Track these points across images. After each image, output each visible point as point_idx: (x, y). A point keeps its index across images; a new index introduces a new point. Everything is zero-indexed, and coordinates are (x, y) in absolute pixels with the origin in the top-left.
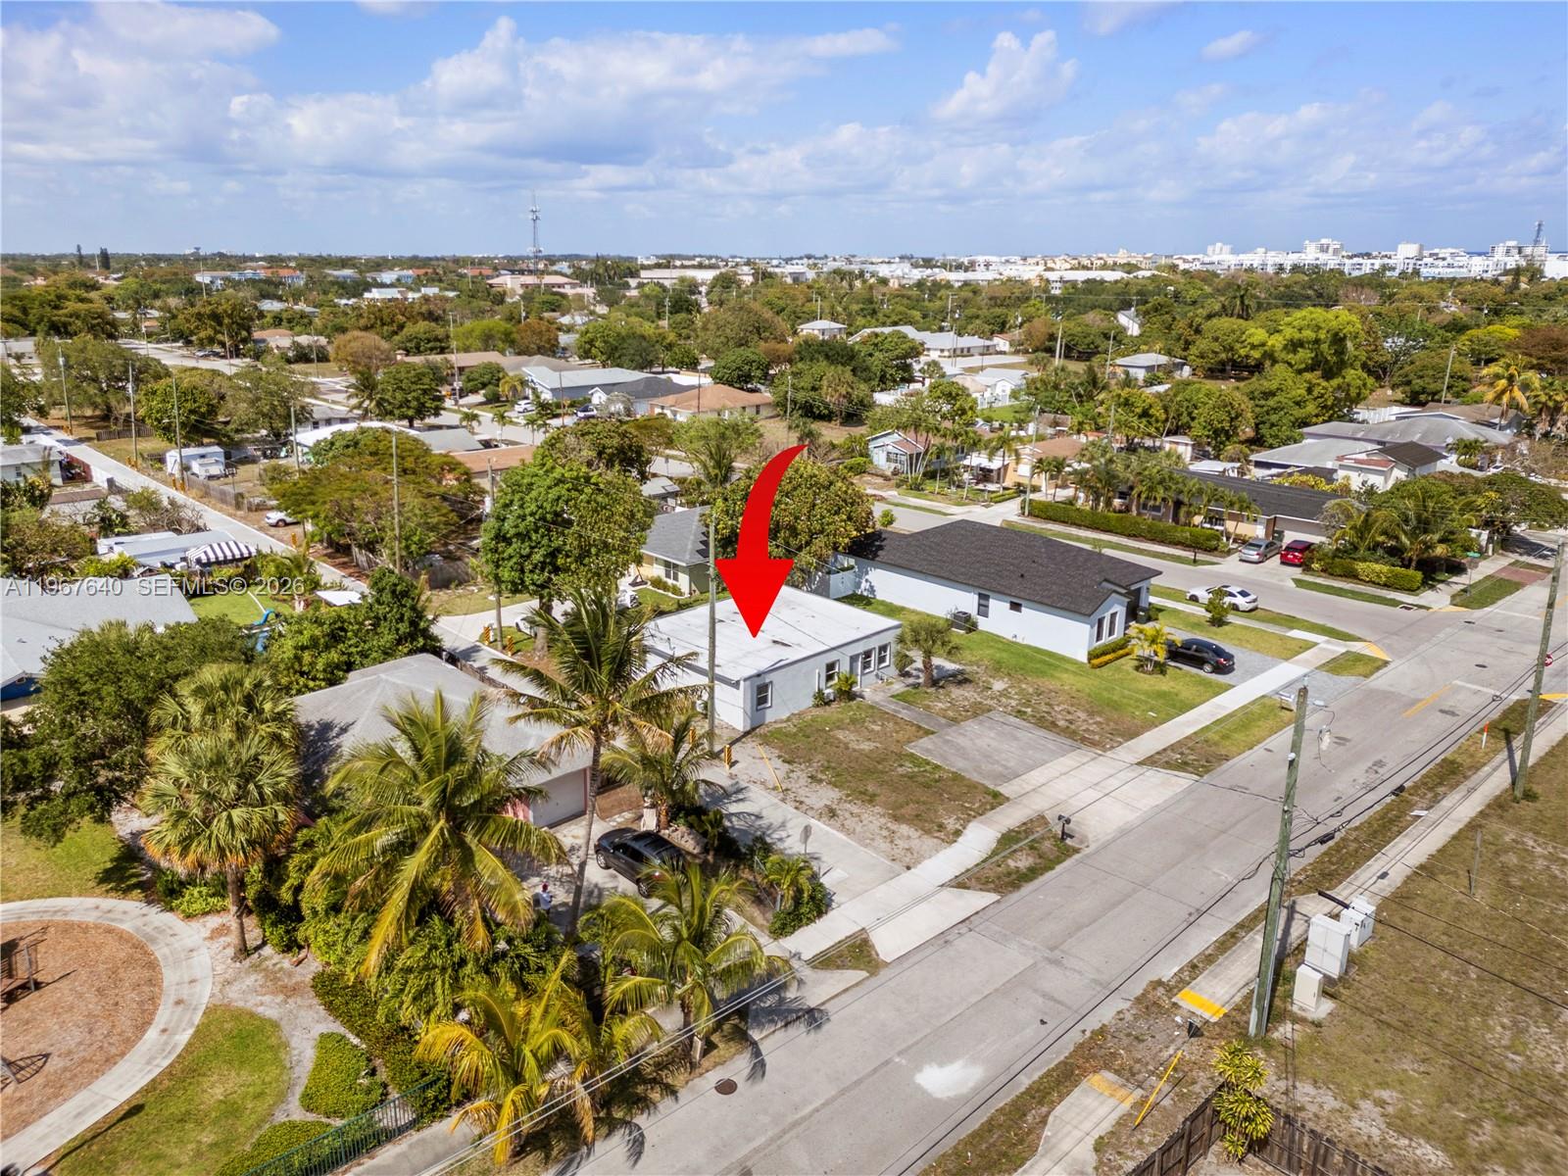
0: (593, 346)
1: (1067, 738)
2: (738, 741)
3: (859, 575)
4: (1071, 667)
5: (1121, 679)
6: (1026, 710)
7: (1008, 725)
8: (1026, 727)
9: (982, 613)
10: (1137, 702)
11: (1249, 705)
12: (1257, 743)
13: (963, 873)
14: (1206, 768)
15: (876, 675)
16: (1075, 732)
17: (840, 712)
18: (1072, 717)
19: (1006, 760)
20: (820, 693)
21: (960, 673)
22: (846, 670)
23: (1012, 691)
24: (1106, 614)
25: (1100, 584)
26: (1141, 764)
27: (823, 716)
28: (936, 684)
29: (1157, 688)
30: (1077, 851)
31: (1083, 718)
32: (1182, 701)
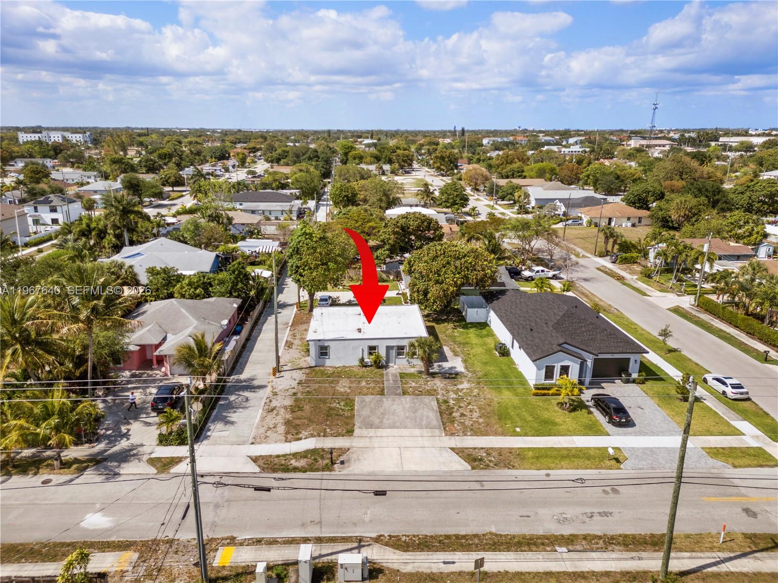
0: (589, 178)
1: (442, 422)
2: (301, 369)
3: (488, 312)
4: (521, 390)
5: (538, 406)
6: (452, 402)
7: (426, 405)
8: (433, 409)
9: (512, 347)
10: (521, 420)
11: (594, 448)
12: (549, 469)
13: (266, 456)
14: (487, 467)
15: (408, 361)
16: (453, 421)
17: (364, 372)
18: (468, 414)
19: (388, 419)
20: (362, 360)
21: (457, 374)
22: (382, 352)
23: (464, 391)
24: (556, 365)
25: (560, 345)
26: (452, 449)
27: (353, 371)
28: (433, 375)
29: (553, 418)
30: (331, 471)
31: (473, 416)
32: (550, 429)
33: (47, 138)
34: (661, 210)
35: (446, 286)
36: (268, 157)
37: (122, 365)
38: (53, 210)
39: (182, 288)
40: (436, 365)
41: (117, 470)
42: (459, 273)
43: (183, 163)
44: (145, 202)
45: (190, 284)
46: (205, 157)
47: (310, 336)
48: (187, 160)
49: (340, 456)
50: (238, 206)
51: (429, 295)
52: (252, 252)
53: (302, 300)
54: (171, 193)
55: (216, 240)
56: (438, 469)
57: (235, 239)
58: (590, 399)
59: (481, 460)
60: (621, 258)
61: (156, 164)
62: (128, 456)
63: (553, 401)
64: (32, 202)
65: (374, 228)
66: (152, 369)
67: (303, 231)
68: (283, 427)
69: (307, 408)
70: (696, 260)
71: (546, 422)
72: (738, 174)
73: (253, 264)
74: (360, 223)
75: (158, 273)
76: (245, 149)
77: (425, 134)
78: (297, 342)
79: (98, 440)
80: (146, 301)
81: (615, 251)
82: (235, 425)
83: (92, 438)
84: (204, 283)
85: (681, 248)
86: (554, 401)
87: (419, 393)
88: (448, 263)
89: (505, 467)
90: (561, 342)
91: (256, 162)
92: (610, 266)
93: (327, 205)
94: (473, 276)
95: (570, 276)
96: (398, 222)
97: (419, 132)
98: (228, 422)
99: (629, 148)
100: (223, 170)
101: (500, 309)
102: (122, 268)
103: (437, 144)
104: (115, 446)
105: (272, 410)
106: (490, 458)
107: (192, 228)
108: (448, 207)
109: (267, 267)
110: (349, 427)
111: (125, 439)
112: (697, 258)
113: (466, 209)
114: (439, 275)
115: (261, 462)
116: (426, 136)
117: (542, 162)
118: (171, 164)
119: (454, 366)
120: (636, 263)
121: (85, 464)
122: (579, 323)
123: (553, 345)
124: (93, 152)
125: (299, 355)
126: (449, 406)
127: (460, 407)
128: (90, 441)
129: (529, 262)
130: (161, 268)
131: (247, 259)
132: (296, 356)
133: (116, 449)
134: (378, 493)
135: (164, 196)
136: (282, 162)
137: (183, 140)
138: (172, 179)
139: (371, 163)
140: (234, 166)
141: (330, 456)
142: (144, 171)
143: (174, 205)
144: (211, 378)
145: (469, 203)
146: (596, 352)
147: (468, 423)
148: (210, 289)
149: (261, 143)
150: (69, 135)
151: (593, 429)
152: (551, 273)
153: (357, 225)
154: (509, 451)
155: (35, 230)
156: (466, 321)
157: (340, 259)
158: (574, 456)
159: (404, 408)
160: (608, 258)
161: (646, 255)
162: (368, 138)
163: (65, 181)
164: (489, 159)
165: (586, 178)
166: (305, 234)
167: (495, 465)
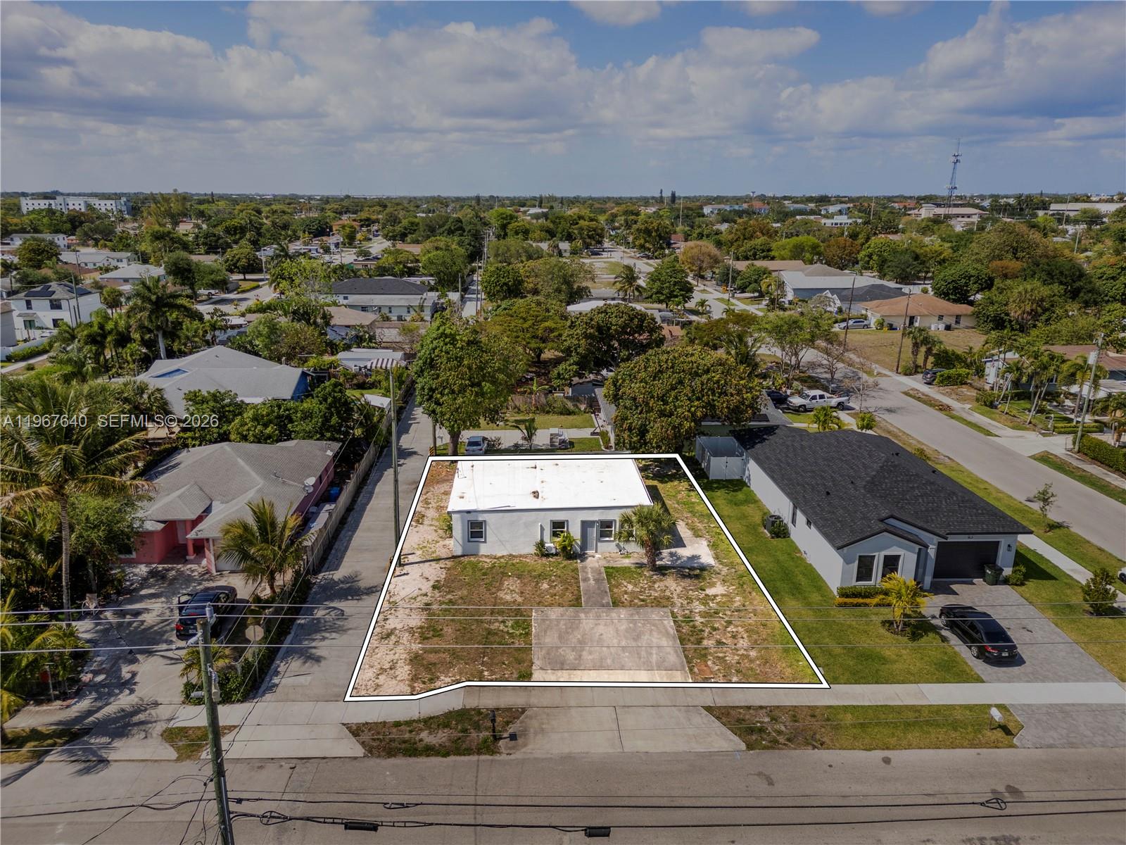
0: (871, 258)
1: (686, 657)
2: (438, 560)
3: (745, 463)
4: (815, 597)
5: (850, 626)
6: (699, 620)
7: (654, 625)
8: (667, 633)
9: (794, 522)
10: (823, 652)
11: (961, 706)
12: (888, 748)
13: (376, 723)
14: (774, 745)
15: (618, 546)
16: (705, 656)
17: (544, 565)
18: (729, 641)
19: (590, 653)
20: (541, 545)
21: (703, 568)
22: (575, 531)
23: (718, 599)
24: (877, 554)
25: (882, 520)
26: (709, 709)
27: (526, 564)
28: (662, 571)
29: (878, 649)
30: (493, 753)
31: (739, 645)
32: (877, 671)
33: (63, 207)
34: (992, 303)
35: (678, 421)
36: (389, 232)
37: (134, 555)
38: (56, 306)
39: (243, 424)
40: (665, 552)
41: (103, 753)
42: (698, 399)
43: (262, 240)
44: (200, 295)
45: (256, 419)
46: (294, 232)
47: (454, 504)
48: (268, 235)
49: (508, 723)
50: (341, 300)
51: (649, 436)
52: (360, 369)
53: (439, 443)
54: (240, 283)
55: (303, 349)
56: (687, 749)
57: (333, 348)
58: (937, 614)
59: (761, 730)
60: (942, 376)
61: (221, 241)
62: (129, 725)
63: (874, 618)
64: (23, 294)
65: (552, 330)
66: (186, 562)
67: (441, 330)
68: (407, 668)
69: (448, 630)
70: (1071, 378)
71: (867, 657)
72: (1089, 254)
73: (362, 386)
74: (530, 323)
75: (204, 401)
76: (354, 220)
77: (618, 201)
78: (431, 513)
79: (79, 694)
80: (186, 446)
81: (929, 366)
82: (323, 663)
83: (70, 689)
84: (279, 417)
85: (1045, 359)
86: (877, 616)
87: (641, 603)
88: (681, 382)
89: (808, 744)
90: (884, 514)
91: (370, 239)
92: (925, 389)
93: (477, 299)
94: (722, 404)
95: (864, 404)
96: (592, 320)
97: (609, 198)
98: (311, 658)
99: (919, 219)
100: (321, 251)
101: (768, 458)
102: (143, 392)
103: (638, 214)
104: (107, 704)
105: (389, 635)
106: (777, 727)
107: (265, 331)
108: (660, 302)
109: (382, 391)
110: (523, 667)
111: (127, 692)
112: (1073, 375)
113: (691, 305)
114: (666, 403)
115: (366, 737)
116: (620, 204)
117: (797, 235)
118: (243, 242)
119: (695, 553)
120: (966, 383)
121: (50, 741)
122: (908, 481)
123: (870, 520)
124: (130, 225)
125: (434, 536)
126: (694, 627)
127: (715, 629)
128: (64, 696)
129: (796, 384)
130: (209, 392)
131: (352, 379)
132: (430, 538)
133: (110, 710)
134: (592, 832)
135: (230, 286)
136: (408, 239)
137: (263, 209)
138: (243, 262)
139: (541, 241)
140: (337, 245)
141: (490, 724)
142: (203, 252)
143: (245, 299)
144: (285, 578)
145: (693, 295)
146: (942, 532)
147: (731, 659)
148: (290, 426)
149: (379, 213)
150: (93, 201)
151: (950, 671)
152: (835, 401)
153: (525, 326)
154: (810, 712)
155: (26, 336)
156: (708, 478)
157: (501, 376)
158: (927, 723)
159: (617, 630)
160: (920, 376)
161: (980, 372)
162: (535, 206)
163: (83, 265)
164: (717, 234)
165: (867, 259)
166: (444, 335)
167: (789, 740)
